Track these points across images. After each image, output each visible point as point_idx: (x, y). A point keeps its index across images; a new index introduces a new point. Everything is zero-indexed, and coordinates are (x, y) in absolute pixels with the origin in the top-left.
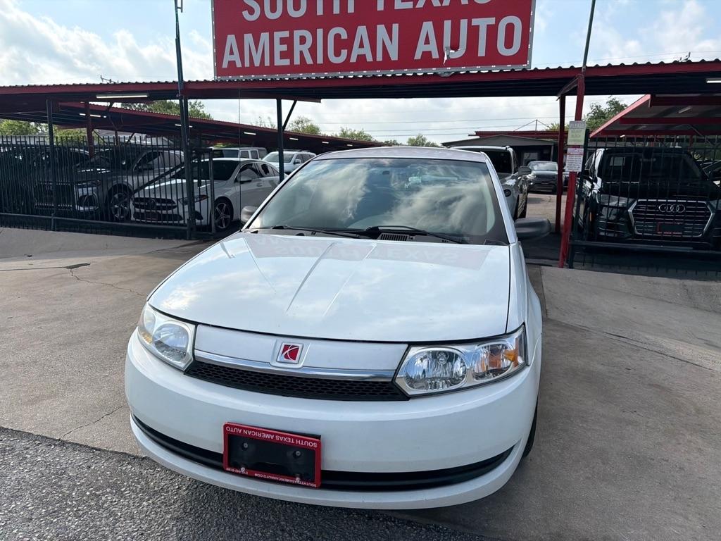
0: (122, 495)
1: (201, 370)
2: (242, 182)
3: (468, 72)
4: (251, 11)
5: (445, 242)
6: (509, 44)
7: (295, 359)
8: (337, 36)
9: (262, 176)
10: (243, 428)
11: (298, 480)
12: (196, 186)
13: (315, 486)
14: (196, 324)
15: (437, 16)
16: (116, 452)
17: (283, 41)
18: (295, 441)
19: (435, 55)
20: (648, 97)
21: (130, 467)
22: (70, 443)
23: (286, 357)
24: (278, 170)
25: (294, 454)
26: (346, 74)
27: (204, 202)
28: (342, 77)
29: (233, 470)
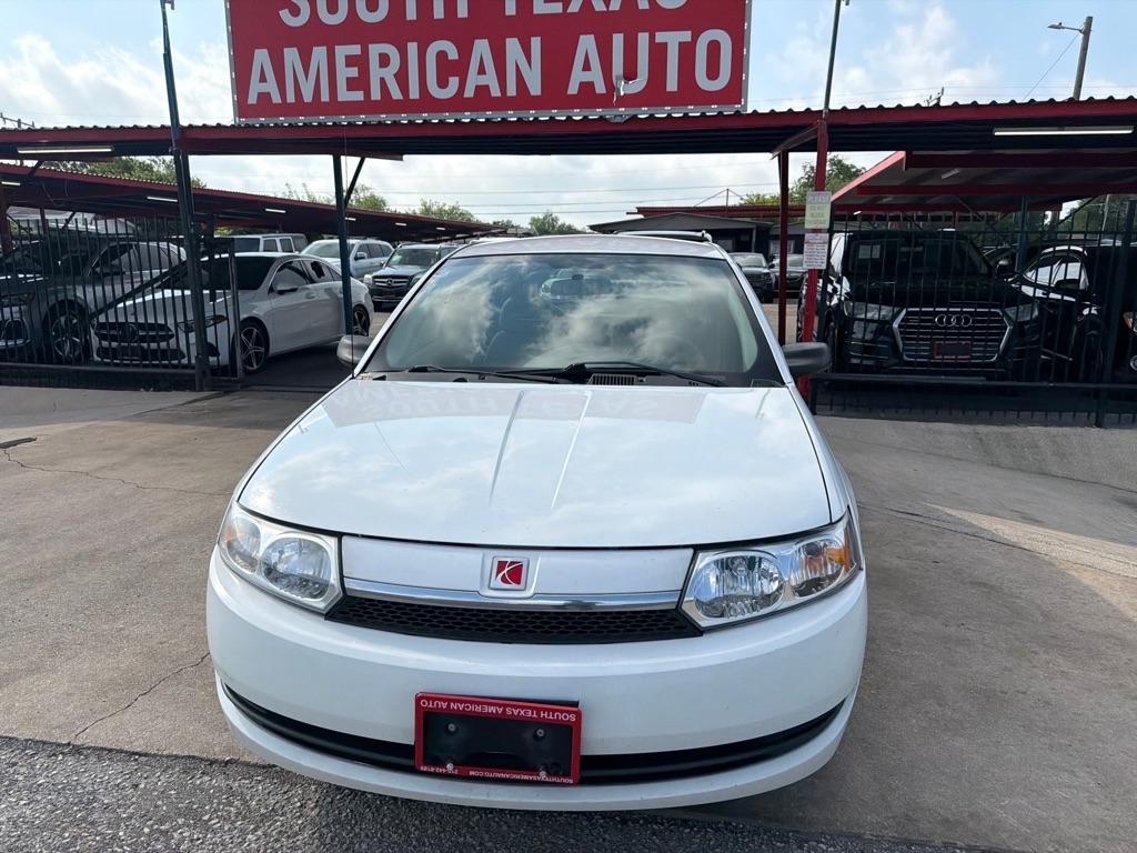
0: (207, 828)
1: (355, 610)
2: (281, 293)
3: (652, 116)
4: (295, 11)
5: (694, 385)
6: (713, 73)
7: (519, 583)
8: (442, 55)
9: (313, 282)
10: (449, 701)
11: (543, 776)
12: (206, 299)
13: (571, 781)
14: (339, 535)
15: (601, 26)
16: (177, 757)
17: (350, 61)
18: (538, 714)
19: (600, 88)
20: (902, 154)
21: (207, 778)
22: (89, 748)
23: (504, 580)
24: (339, 271)
25: (535, 736)
26: (458, 116)
27: (222, 326)
28: (452, 121)
29: (432, 770)
